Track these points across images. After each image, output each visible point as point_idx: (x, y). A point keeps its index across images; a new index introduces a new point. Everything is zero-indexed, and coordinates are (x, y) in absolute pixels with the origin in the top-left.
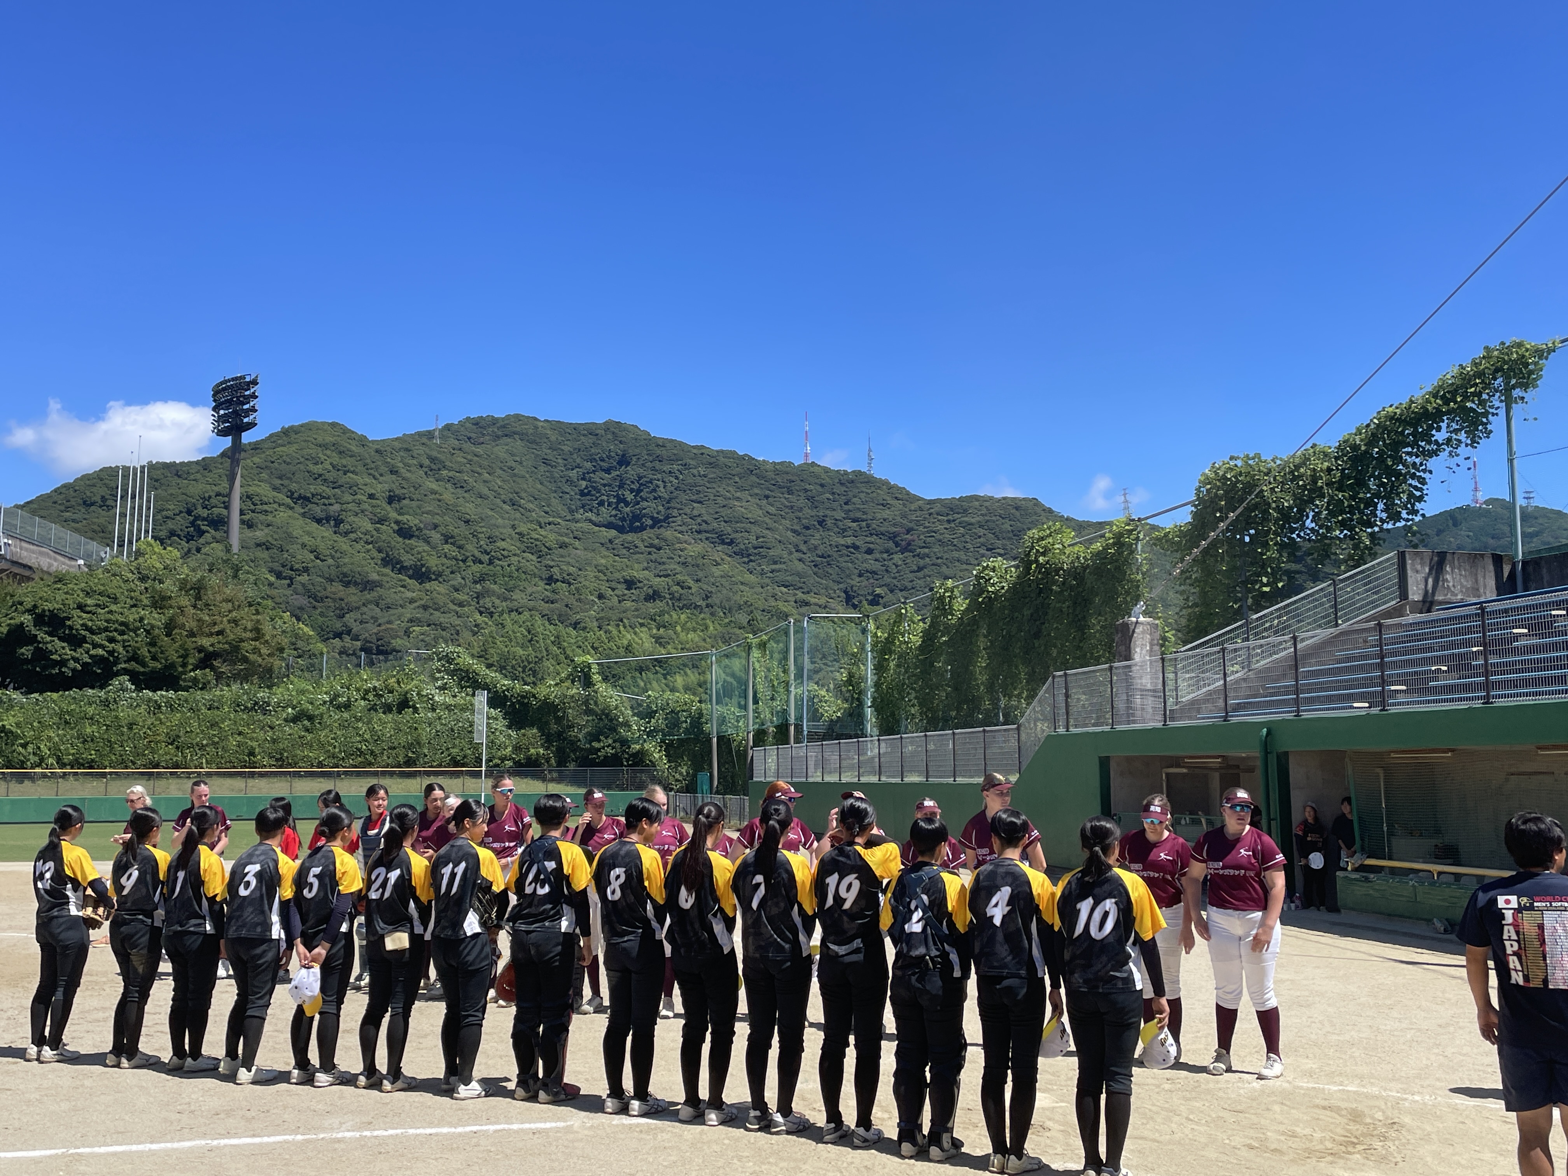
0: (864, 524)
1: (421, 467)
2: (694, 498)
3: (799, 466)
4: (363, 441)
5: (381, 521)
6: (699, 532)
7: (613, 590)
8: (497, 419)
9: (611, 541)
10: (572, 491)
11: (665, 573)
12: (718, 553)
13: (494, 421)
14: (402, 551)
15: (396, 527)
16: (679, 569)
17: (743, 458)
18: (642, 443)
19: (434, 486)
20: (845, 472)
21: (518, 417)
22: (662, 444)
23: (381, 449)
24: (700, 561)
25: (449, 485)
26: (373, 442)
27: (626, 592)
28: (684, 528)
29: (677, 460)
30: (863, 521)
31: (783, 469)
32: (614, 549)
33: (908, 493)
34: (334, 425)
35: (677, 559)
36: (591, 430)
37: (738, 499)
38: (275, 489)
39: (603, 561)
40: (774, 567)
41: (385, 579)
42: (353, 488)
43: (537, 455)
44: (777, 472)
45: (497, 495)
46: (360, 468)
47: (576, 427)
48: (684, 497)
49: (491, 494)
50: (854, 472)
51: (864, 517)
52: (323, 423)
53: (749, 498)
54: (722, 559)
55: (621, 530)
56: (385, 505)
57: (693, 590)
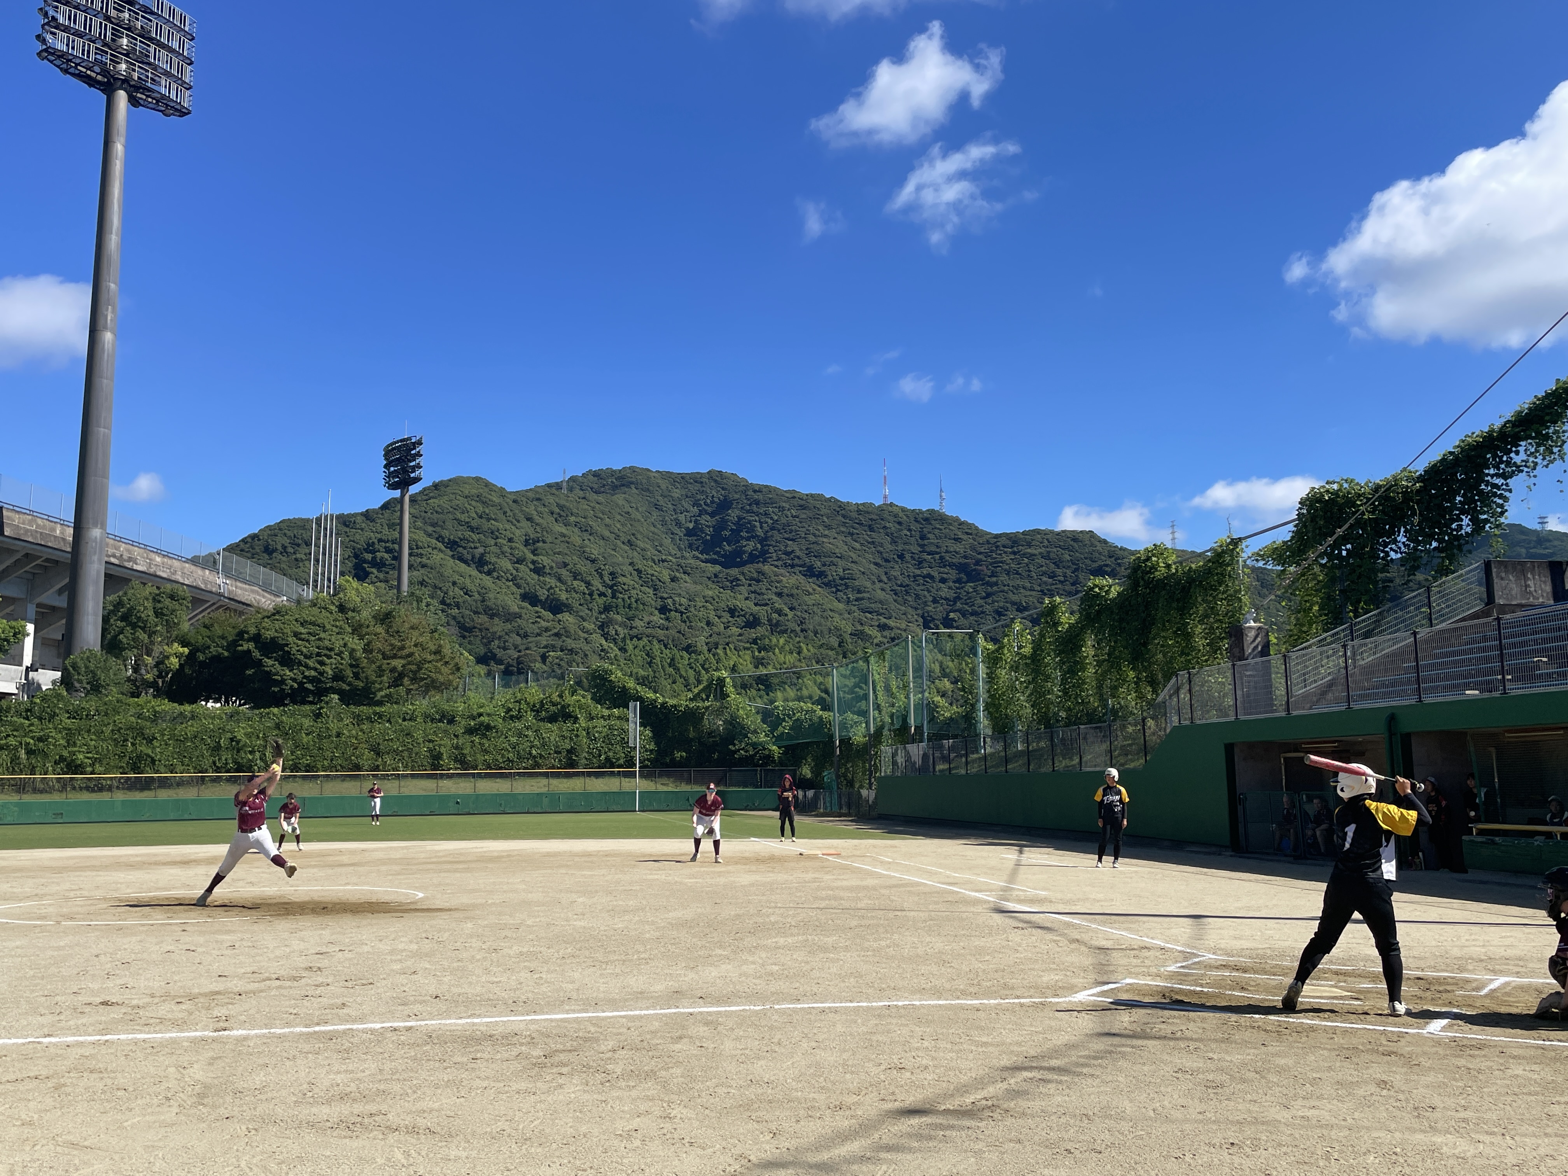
0: (937, 557)
1: (552, 513)
2: (786, 536)
3: (879, 507)
4: (502, 492)
5: (520, 561)
6: (793, 566)
7: (719, 617)
8: (615, 471)
9: (716, 576)
10: (680, 533)
11: (763, 602)
12: (810, 585)
13: (612, 473)
14: (538, 587)
15: (532, 567)
16: (775, 598)
17: (830, 500)
18: (740, 489)
19: (563, 530)
20: (920, 511)
21: (633, 469)
22: (758, 490)
23: (518, 499)
24: (795, 591)
25: (576, 530)
26: (511, 493)
27: (731, 619)
28: (779, 563)
29: (772, 504)
30: (937, 553)
31: (864, 510)
32: (718, 582)
33: (977, 528)
34: (477, 479)
35: (774, 590)
36: (696, 479)
37: (826, 536)
38: (430, 535)
39: (710, 593)
40: (859, 595)
41: (524, 611)
42: (494, 534)
43: (650, 502)
44: (859, 512)
45: (618, 537)
46: (500, 515)
47: (683, 476)
48: (777, 536)
49: (612, 536)
50: (928, 510)
51: (938, 550)
52: (469, 478)
53: (836, 535)
54: (814, 590)
55: (725, 565)
56: (522, 547)
57: (790, 617)
